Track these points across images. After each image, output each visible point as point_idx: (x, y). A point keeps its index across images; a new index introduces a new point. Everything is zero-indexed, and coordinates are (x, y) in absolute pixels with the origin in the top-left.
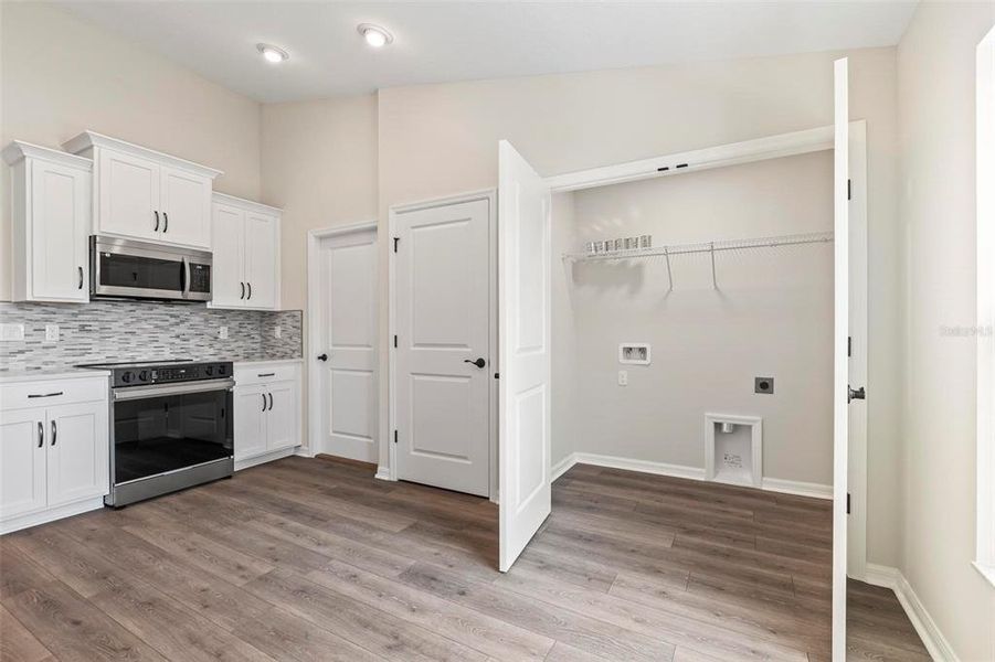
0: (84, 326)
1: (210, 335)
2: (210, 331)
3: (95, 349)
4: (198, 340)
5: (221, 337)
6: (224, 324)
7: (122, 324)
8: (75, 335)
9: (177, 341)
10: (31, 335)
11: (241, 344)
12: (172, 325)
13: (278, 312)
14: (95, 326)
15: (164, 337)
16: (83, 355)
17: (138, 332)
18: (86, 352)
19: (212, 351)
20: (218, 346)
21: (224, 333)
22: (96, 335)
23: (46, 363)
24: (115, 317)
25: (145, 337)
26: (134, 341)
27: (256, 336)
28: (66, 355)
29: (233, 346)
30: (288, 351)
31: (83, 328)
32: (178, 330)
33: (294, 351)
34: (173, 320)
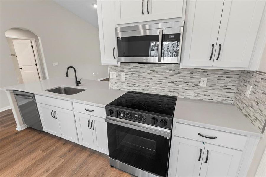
0: (132, 74)
1: (193, 83)
2: (194, 80)
3: (136, 85)
4: (184, 85)
5: (201, 85)
6: (205, 76)
7: (147, 74)
8: (130, 78)
9: (172, 85)
10: (118, 77)
11: (216, 91)
12: (170, 75)
13: (253, 72)
14: (137, 74)
15: (165, 82)
16: (132, 87)
17: (153, 78)
18: (133, 86)
19: (193, 94)
20: (198, 91)
21: (203, 83)
22: (137, 79)
23: (122, 88)
24: (144, 70)
25: (156, 81)
26: (151, 82)
27: (234, 88)
28: (127, 86)
29: (209, 92)
30: (251, 115)
31: (132, 75)
32: (173, 79)
33: (256, 119)
34: (171, 72)
